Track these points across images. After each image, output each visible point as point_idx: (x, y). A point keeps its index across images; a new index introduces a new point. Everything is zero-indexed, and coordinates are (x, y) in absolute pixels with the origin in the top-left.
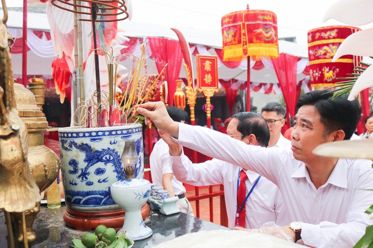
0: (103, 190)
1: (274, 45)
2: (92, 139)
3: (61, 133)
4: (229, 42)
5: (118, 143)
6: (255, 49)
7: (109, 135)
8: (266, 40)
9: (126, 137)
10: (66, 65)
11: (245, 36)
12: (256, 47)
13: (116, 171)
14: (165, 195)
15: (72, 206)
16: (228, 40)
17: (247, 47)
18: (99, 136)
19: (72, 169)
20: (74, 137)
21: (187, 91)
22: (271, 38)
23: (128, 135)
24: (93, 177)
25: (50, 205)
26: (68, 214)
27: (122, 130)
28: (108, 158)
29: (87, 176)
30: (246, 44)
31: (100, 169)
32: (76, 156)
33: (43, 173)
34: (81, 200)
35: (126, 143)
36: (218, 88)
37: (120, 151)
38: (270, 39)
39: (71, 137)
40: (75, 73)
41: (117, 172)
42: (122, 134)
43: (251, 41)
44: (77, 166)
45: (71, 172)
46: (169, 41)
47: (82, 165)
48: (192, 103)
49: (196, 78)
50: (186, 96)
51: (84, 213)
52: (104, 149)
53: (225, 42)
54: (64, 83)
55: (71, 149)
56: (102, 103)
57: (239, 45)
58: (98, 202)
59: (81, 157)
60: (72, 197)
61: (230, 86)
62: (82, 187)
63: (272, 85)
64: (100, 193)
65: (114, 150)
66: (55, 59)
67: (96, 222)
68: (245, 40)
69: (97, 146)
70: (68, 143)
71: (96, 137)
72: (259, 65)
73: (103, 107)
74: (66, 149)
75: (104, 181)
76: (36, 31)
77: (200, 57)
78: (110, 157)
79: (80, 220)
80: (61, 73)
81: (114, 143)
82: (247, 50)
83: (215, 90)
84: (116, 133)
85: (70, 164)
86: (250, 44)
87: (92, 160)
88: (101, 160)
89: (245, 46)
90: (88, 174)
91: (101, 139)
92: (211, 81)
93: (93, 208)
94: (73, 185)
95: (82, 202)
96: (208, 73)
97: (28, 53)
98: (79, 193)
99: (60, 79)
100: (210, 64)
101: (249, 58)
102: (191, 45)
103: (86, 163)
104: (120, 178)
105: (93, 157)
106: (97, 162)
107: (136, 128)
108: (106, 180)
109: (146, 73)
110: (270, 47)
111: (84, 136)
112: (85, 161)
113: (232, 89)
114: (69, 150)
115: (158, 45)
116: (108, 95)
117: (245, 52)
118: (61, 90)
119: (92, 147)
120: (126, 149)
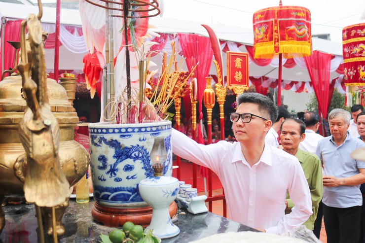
0: (131, 187)
1: (307, 42)
2: (121, 136)
3: (91, 128)
4: (260, 39)
5: (147, 140)
6: (287, 46)
7: (138, 132)
8: (299, 37)
9: (155, 134)
10: (96, 60)
11: (277, 33)
12: (288, 44)
13: (145, 168)
14: (193, 194)
15: (100, 202)
16: (260, 37)
17: (278, 45)
18: (128, 132)
19: (101, 164)
20: (104, 133)
21: (217, 89)
22: (304, 35)
23: (158, 132)
24: (121, 174)
25: (79, 199)
26: (97, 210)
27: (152, 127)
28: (137, 155)
29: (115, 172)
30: (278, 41)
31: (129, 165)
32: (105, 152)
33: (73, 168)
34: (109, 196)
35: (155, 140)
36: (248, 86)
37: (149, 148)
38: (302, 37)
39: (101, 133)
40: (106, 68)
41: (146, 169)
42: (151, 131)
43: (283, 39)
44: (106, 162)
45: (100, 168)
46: (199, 37)
47: (111, 161)
48: (222, 100)
49: (226, 75)
50: (215, 93)
51: (112, 209)
52: (133, 146)
53: (256, 39)
54: (94, 79)
55: (100, 144)
56: (132, 100)
57: (271, 42)
58: (125, 198)
59: (110, 153)
60: (101, 193)
61: (261, 84)
62: (110, 183)
63: (304, 83)
64: (129, 189)
65: (143, 147)
66: (87, 54)
67: (124, 218)
68: (277, 37)
69: (126, 142)
70: (97, 138)
71: (125, 134)
72: (291, 63)
73: (133, 104)
74: (96, 144)
75: (132, 177)
76: (69, 27)
77: (231, 54)
78: (139, 154)
79: (108, 216)
80: (92, 68)
81: (143, 140)
82: (279, 47)
83: (245, 87)
84: (146, 130)
85: (99, 159)
86: (282, 41)
87: (121, 156)
88: (130, 157)
89: (277, 43)
90: (117, 170)
91: (130, 135)
92: (241, 78)
93: (121, 204)
94: (102, 180)
95: (110, 198)
96: (238, 70)
97: (60, 48)
98: (107, 189)
99: (90, 75)
100: (241, 61)
101: (280, 55)
102: (222, 42)
103: (116, 160)
104: (148, 175)
105: (123, 153)
106: (126, 158)
107: (165, 126)
108: (135, 177)
109: (176, 70)
110: (302, 44)
111: (114, 132)
112: (114, 157)
113: (262, 87)
114: (99, 146)
115: (188, 41)
116: (138, 91)
117: (277, 49)
118: (91, 85)
119: (121, 144)
120: (155, 146)
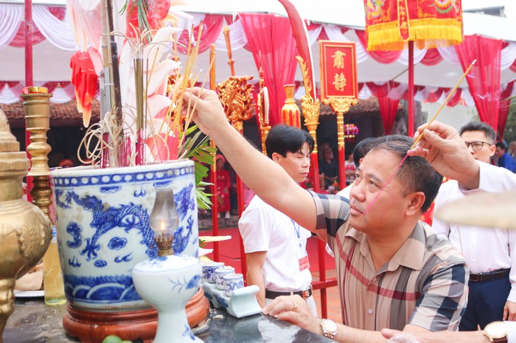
0: (123, 275)
1: (455, 21)
2: (103, 189)
3: (55, 178)
4: (375, 18)
5: (147, 195)
6: (423, 28)
7: (131, 181)
8: (441, 12)
9: (162, 183)
10: (89, 62)
11: (404, 6)
12: (423, 24)
13: (145, 242)
14: (235, 284)
15: (74, 302)
16: (375, 15)
17: (407, 25)
18: (114, 182)
19: (72, 239)
20: (73, 185)
21: (303, 104)
22: (449, 9)
23: (166, 180)
24: (106, 253)
25: (50, 299)
26: (70, 317)
27: (156, 172)
28: (131, 220)
29: (95, 251)
30: (406, 20)
31: (118, 239)
32: (77, 217)
34: (87, 292)
35: (158, 194)
36: (356, 97)
37: (149, 206)
38: (447, 11)
39: (69, 185)
40: (103, 75)
41: (147, 244)
42: (155, 178)
43: (414, 15)
44: (79, 235)
45: (71, 245)
46: (275, 18)
47: (88, 232)
48: (313, 123)
49: (319, 80)
50: (301, 111)
51: (93, 313)
52: (123, 206)
53: (369, 19)
54: (87, 94)
55: (69, 205)
56: (125, 126)
57: (395, 22)
58: (114, 295)
59: (85, 218)
60: (74, 287)
61: (387, 94)
62: (88, 269)
63: (459, 90)
64: (119, 279)
65: (141, 206)
66: (75, 54)
68: (403, 13)
69: (112, 200)
70: (64, 195)
71: (110, 185)
72: (433, 56)
73: (127, 133)
74: (62, 205)
75: (125, 259)
76: (54, 8)
77: (325, 45)
78: (134, 219)
79: (86, 326)
80: (83, 77)
81: (141, 194)
82: (408, 30)
83: (351, 100)
84: (145, 177)
85: (69, 230)
86: (412, 21)
87: (103, 223)
88: (119, 224)
89: (404, 24)
90: (98, 247)
91: (117, 188)
92: (345, 84)
93: (107, 305)
94: (74, 266)
95: (88, 295)
96: (339, 71)
98: (83, 281)
99: (81, 87)
100: (343, 56)
101: (411, 44)
102: (313, 26)
103: (94, 230)
104: (152, 255)
105: (107, 218)
106: (113, 227)
107: (181, 169)
108: (128, 258)
109: (233, 74)
110: (448, 24)
111: (90, 183)
112: (93, 225)
113: (389, 100)
114: (67, 207)
115: (257, 26)
117: (405, 34)
118: (83, 105)
119: (103, 202)
120: (158, 204)
